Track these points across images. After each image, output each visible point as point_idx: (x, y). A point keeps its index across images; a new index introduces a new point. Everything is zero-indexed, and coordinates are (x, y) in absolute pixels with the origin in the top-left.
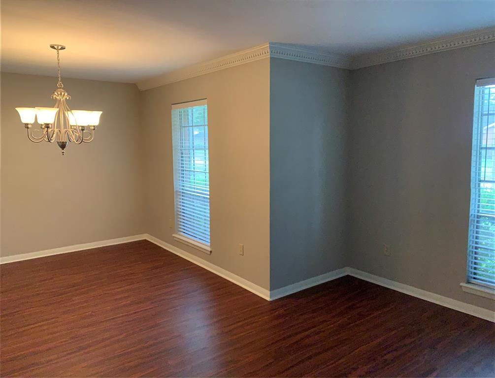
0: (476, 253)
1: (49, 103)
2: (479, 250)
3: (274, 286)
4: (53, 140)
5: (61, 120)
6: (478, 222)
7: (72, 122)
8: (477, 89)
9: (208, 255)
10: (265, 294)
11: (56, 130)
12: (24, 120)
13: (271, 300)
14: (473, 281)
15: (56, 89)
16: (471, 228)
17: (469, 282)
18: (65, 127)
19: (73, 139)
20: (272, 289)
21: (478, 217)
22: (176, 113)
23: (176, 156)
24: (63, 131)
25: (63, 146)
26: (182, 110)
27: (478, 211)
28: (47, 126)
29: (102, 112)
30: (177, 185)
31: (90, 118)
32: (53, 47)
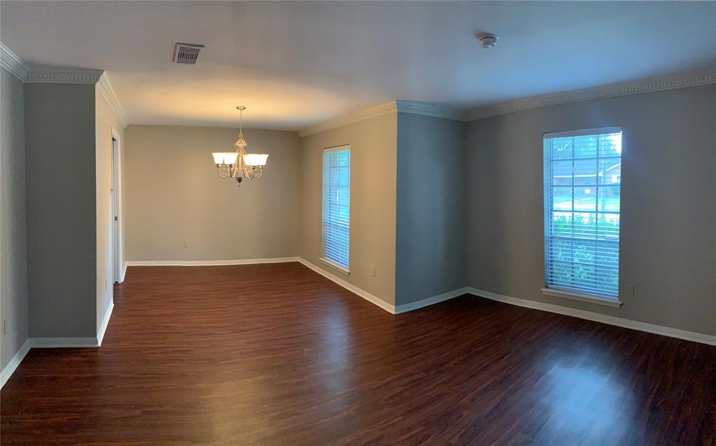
0: (551, 265)
1: (232, 149)
2: (553, 263)
3: (398, 303)
4: (234, 175)
5: (240, 162)
6: (551, 242)
7: (247, 163)
8: (546, 141)
9: (347, 276)
10: (391, 309)
11: (236, 169)
12: (217, 162)
13: (396, 313)
14: (550, 286)
15: (238, 138)
16: (546, 246)
17: (547, 287)
18: (242, 166)
19: (247, 176)
20: (397, 305)
21: (552, 238)
22: (327, 155)
23: (325, 191)
24: (241, 169)
25: (240, 180)
26: (332, 153)
27: (551, 234)
28: (231, 166)
29: (268, 155)
30: (325, 217)
31: (259, 160)
32: (238, 108)
